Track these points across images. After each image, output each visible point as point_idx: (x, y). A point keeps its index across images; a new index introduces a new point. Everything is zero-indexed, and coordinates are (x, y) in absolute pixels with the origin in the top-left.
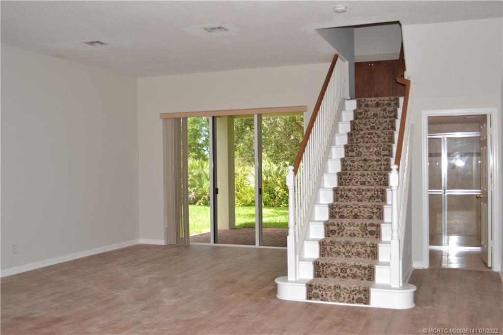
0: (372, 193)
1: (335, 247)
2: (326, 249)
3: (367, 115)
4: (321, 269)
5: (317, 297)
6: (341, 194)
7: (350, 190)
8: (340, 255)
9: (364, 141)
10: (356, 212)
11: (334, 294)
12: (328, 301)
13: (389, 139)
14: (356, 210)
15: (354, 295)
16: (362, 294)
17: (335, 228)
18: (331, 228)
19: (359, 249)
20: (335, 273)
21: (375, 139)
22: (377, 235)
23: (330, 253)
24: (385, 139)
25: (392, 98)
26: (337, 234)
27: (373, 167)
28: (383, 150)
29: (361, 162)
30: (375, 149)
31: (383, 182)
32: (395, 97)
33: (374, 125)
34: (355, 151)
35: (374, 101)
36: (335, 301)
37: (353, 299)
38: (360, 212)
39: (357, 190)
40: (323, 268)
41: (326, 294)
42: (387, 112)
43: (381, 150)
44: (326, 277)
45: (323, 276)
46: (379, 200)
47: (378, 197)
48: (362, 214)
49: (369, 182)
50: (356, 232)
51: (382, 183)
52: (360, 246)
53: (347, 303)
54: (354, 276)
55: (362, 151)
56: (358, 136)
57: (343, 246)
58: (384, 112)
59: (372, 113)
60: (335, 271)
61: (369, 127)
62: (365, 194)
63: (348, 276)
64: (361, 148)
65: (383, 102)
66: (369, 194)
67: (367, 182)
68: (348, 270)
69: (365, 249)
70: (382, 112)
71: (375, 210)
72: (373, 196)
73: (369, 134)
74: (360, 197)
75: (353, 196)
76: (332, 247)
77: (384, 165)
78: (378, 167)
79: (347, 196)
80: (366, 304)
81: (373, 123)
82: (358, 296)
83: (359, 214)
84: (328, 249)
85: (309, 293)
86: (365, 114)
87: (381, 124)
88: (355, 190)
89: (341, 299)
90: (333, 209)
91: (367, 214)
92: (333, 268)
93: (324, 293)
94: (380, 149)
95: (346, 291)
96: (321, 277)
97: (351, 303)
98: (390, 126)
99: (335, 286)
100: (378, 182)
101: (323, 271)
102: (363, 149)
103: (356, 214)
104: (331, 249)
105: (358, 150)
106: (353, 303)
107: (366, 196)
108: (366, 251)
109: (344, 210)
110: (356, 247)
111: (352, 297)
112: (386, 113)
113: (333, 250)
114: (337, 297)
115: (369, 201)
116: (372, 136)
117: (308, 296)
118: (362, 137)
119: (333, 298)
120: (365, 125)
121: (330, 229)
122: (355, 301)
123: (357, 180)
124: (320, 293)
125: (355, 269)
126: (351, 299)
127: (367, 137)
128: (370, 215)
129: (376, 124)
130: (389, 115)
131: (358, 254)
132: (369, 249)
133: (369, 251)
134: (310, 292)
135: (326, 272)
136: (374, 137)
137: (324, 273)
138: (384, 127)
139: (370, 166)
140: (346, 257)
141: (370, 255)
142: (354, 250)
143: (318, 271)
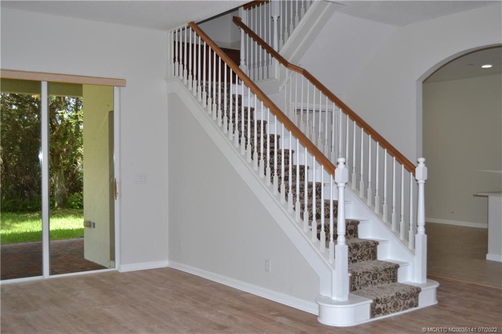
4: (356, 280)
5: (379, 312)
11: (393, 304)
12: (388, 314)
15: (408, 300)
16: (413, 297)
19: (363, 251)
20: (368, 281)
22: (355, 233)
36: (394, 312)
37: (407, 305)
40: (358, 279)
41: (387, 307)
44: (360, 288)
45: (358, 288)
52: (365, 247)
53: (403, 310)
54: (383, 280)
60: (368, 279)
63: (378, 281)
68: (378, 275)
69: (368, 250)
80: (416, 306)
82: (411, 300)
85: (373, 310)
89: (399, 307)
92: (366, 276)
93: (385, 306)
95: (402, 298)
96: (356, 289)
97: (405, 309)
99: (396, 295)
101: (358, 282)
106: (407, 309)
108: (368, 252)
110: (360, 249)
111: (406, 302)
114: (395, 306)
117: (371, 315)
119: (392, 309)
124: (382, 307)
125: (383, 273)
126: (405, 305)
131: (362, 257)
133: (370, 252)
135: (360, 283)
140: (353, 262)
141: (371, 256)
142: (359, 253)
143: (353, 284)
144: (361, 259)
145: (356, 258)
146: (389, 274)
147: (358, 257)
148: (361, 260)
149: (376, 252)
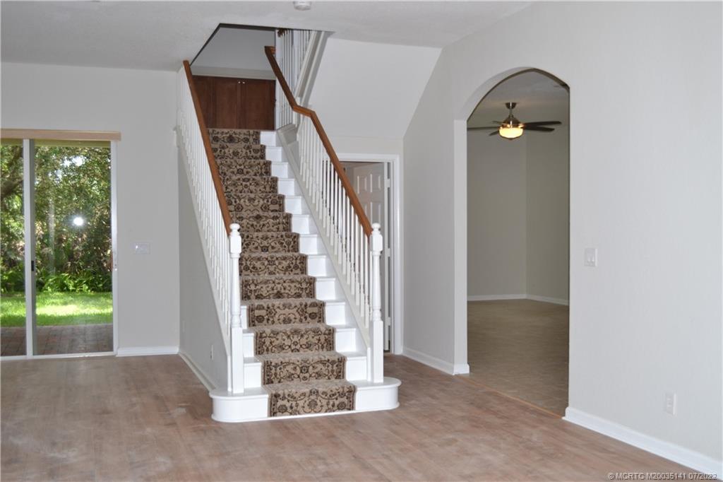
0: (288, 262)
1: (277, 339)
2: (264, 343)
3: (225, 153)
4: (273, 371)
5: (283, 410)
6: (246, 265)
7: (259, 259)
8: (284, 349)
9: (237, 190)
10: (279, 289)
11: (307, 402)
12: (299, 414)
13: (271, 187)
14: (279, 286)
15: (335, 400)
16: (345, 397)
17: (263, 313)
18: (257, 313)
19: (310, 338)
20: (293, 374)
21: (252, 188)
22: (320, 318)
23: (270, 348)
24: (265, 188)
25: (251, 131)
26: (265, 322)
27: (268, 227)
28: (272, 203)
29: (251, 219)
30: (262, 202)
31: (292, 247)
32: (256, 130)
33: (242, 167)
34: (234, 203)
35: (226, 133)
36: (310, 412)
37: (333, 406)
38: (285, 289)
39: (269, 258)
40: (276, 370)
41: (297, 405)
42: (252, 150)
43: (269, 203)
44: (279, 382)
45: (276, 381)
46: (298, 271)
47: (296, 267)
48: (287, 291)
49: (273, 248)
50: (292, 317)
51: (291, 249)
52: (312, 334)
53: (326, 412)
54: (319, 375)
55: (243, 204)
56: (229, 183)
57: (289, 337)
58: (248, 151)
59: (231, 151)
60: (293, 372)
61: (235, 170)
62: (280, 263)
63: (310, 376)
64: (242, 200)
65: (237, 136)
66: (285, 264)
67: (270, 247)
68: (311, 368)
69: (318, 337)
70: (244, 150)
71: (304, 286)
72: (290, 267)
73: (244, 180)
74: (272, 268)
75: (263, 267)
76: (272, 340)
77: (283, 223)
78: (275, 227)
79: (254, 268)
80: (350, 409)
81: (240, 165)
82: (340, 400)
83: (283, 291)
84: (268, 343)
85: (273, 407)
86: (221, 151)
87: (251, 166)
88: (267, 259)
89: (318, 408)
90: (246, 286)
91: (293, 291)
92: (289, 368)
93: (294, 404)
94: (268, 201)
95: (324, 396)
96: (272, 382)
97: (330, 412)
98: (263, 171)
99: (311, 392)
100: (285, 247)
101: (276, 374)
102: (245, 202)
103: (278, 292)
104: (271, 343)
105: (238, 202)
106: (334, 411)
107: (280, 267)
108: (319, 340)
109: (262, 287)
110: (306, 336)
111: (331, 403)
112: (250, 151)
113: (274, 344)
114: (312, 406)
115: (285, 274)
116: (248, 183)
117: (271, 412)
118: (234, 185)
119: (307, 409)
120: (229, 166)
121: (256, 315)
122: (336, 408)
123: (256, 245)
124: (288, 405)
125: (320, 366)
126: (330, 406)
127: (242, 184)
128: (297, 291)
129: (245, 167)
130: (255, 155)
131: (309, 346)
132: (323, 338)
133: (323, 340)
134: (274, 405)
135: (280, 375)
136: (250, 184)
137: (278, 376)
138: (255, 171)
139: (264, 225)
140: (292, 351)
141: (325, 345)
142: (304, 341)
143: (268, 375)
144: (307, 348)
145: (298, 347)
146: (330, 368)
147: (301, 346)
148: (306, 350)
149: (333, 342)
